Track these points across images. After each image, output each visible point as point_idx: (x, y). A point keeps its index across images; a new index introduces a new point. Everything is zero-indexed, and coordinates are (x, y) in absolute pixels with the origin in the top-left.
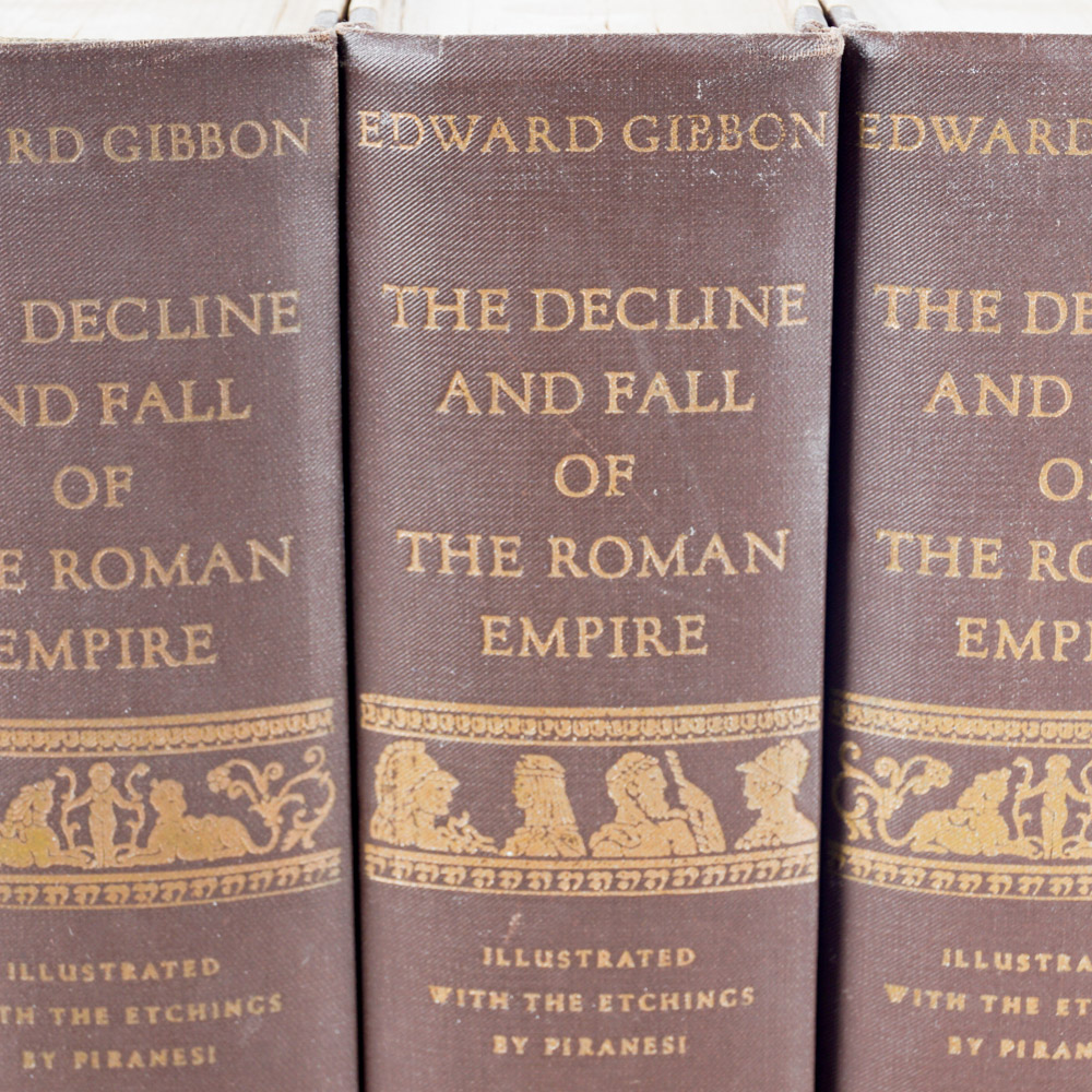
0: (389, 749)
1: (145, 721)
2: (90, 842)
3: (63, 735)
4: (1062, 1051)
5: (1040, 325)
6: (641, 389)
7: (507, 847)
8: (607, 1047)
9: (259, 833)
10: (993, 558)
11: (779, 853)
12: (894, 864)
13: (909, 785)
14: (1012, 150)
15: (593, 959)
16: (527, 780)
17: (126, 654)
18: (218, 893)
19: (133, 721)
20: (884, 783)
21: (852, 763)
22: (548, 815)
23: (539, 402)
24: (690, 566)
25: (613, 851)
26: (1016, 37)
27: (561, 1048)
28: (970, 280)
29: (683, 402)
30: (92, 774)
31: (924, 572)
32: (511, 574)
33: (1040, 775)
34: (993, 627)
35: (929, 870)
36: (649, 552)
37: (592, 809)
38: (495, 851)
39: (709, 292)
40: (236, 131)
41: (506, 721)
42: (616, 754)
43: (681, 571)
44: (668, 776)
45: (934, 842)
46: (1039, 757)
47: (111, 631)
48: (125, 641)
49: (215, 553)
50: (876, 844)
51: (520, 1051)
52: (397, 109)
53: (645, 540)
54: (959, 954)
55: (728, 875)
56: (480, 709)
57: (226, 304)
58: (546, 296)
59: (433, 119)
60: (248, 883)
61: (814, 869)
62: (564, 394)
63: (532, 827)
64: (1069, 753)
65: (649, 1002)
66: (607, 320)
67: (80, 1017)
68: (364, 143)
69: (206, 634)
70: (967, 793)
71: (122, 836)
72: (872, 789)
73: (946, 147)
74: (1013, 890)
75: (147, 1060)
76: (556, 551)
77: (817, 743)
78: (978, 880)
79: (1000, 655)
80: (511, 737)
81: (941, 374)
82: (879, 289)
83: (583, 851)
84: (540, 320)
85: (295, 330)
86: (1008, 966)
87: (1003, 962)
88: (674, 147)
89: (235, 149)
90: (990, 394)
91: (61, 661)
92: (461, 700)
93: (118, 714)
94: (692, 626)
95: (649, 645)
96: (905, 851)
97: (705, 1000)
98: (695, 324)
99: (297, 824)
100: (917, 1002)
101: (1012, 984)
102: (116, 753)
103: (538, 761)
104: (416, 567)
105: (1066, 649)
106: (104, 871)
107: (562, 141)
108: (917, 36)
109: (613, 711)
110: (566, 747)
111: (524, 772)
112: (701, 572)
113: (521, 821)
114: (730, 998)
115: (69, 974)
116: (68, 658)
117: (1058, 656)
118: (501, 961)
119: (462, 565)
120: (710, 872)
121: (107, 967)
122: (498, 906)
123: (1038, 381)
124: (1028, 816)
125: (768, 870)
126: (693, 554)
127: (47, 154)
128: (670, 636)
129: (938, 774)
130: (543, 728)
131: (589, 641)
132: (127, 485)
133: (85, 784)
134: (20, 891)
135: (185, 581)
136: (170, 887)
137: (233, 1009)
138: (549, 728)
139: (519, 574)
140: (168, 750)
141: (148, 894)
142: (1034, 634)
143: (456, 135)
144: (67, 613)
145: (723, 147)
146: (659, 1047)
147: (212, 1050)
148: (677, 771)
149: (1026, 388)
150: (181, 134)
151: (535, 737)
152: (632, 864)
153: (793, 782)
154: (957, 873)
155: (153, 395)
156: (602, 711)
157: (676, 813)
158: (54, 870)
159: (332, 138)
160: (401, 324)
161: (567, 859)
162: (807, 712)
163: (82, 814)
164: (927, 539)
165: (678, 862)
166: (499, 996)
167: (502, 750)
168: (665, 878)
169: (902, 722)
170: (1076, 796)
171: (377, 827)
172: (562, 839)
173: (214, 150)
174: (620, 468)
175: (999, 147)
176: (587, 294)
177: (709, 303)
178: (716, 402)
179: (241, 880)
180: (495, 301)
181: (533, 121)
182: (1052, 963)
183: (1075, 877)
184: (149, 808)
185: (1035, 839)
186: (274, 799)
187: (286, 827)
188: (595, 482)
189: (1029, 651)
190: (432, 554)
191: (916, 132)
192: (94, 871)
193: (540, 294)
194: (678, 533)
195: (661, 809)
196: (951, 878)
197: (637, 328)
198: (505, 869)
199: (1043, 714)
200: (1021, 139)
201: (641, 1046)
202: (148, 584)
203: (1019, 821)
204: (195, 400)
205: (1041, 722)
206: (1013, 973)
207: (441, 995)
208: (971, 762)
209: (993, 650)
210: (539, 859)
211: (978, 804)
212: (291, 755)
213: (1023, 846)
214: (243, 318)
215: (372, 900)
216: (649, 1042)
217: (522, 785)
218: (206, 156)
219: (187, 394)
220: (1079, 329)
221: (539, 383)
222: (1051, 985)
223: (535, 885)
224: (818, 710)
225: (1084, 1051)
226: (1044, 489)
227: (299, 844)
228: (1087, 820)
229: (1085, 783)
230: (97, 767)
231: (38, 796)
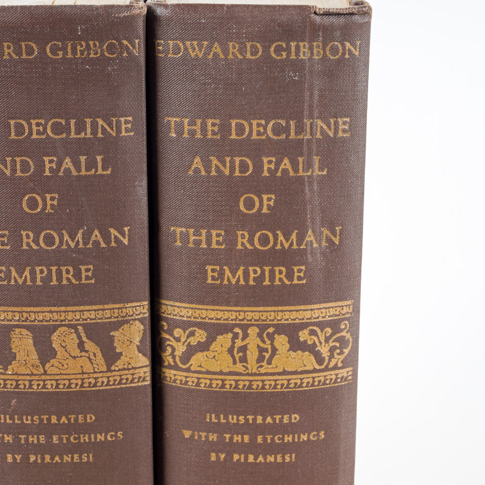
4: (261, 459)
5: (237, 135)
6: (60, 164)
7: (9, 370)
8: (57, 458)
10: (221, 239)
11: (131, 372)
12: (184, 376)
13: (188, 341)
14: (222, 56)
15: (49, 420)
16: (16, 340)
20: (178, 340)
21: (164, 331)
22: (26, 355)
23: (14, 171)
24: (85, 244)
25: (55, 371)
26: (222, 6)
27: (37, 459)
28: (206, 115)
29: (79, 170)
31: (191, 245)
32: (5, 247)
33: (246, 336)
34: (222, 270)
35: (199, 379)
36: (66, 237)
37: (46, 353)
38: (4, 372)
39: (88, 121)
41: (6, 313)
42: (55, 328)
43: (81, 246)
44: (79, 337)
45: (200, 366)
46: (245, 328)
50: (176, 367)
51: (18, 461)
53: (64, 232)
54: (213, 416)
55: (109, 381)
58: (15, 123)
61: (149, 378)
62: (25, 167)
63: (19, 361)
64: (257, 326)
65: (75, 439)
66: (43, 134)
70: (214, 344)
72: (174, 343)
73: (193, 55)
74: (235, 388)
76: (24, 237)
77: (148, 322)
78: (220, 382)
79: (226, 282)
80: (8, 320)
81: (194, 157)
82: (167, 119)
83: (42, 371)
84: (13, 134)
86: (235, 421)
87: (232, 419)
88: (70, 56)
90: (216, 165)
94: (87, 270)
95: (68, 279)
96: (188, 370)
97: (100, 437)
98: (83, 135)
100: (196, 437)
101: (237, 429)
103: (21, 331)
105: (255, 279)
107: (19, 53)
108: (178, 5)
109: (53, 309)
110: (33, 325)
111: (15, 336)
112: (90, 246)
113: (15, 359)
114: (112, 436)
117: (251, 283)
118: (8, 421)
120: (100, 380)
122: (6, 396)
123: (237, 160)
124: (241, 354)
125: (127, 379)
126: (87, 237)
128: (78, 275)
129: (201, 336)
130: (22, 317)
131: (41, 277)
138: (25, 316)
139: (8, 248)
142: (240, 273)
145: (92, 56)
146: (81, 459)
148: (83, 335)
149: (232, 163)
151: (18, 321)
152: (65, 377)
153: (137, 340)
154: (211, 380)
156: (48, 309)
157: (83, 354)
161: (35, 375)
162: (143, 308)
164: (192, 231)
165: (86, 376)
166: (8, 436)
167: (5, 326)
168: (80, 383)
169: (184, 312)
170: (262, 345)
172: (33, 366)
174: (51, 200)
175: (216, 55)
176: (34, 122)
177: (88, 126)
178: (93, 170)
181: (6, 44)
182: (255, 420)
183: (263, 381)
185: (244, 364)
188: (40, 206)
189: (238, 280)
191: (180, 49)
193: (12, 122)
194: (79, 229)
195: (77, 352)
196: (208, 382)
197: (56, 137)
198: (8, 379)
199: (245, 309)
200: (226, 51)
201: (72, 458)
203: (237, 356)
205: (245, 312)
206: (237, 424)
208: (215, 330)
209: (223, 280)
210: (23, 375)
211: (219, 349)
213: (239, 367)
216: (76, 456)
217: (14, 342)
220: (254, 136)
221: (14, 162)
222: (254, 429)
223: (22, 386)
224: (147, 307)
225: (270, 459)
226: (242, 208)
228: (267, 355)
229: (266, 339)
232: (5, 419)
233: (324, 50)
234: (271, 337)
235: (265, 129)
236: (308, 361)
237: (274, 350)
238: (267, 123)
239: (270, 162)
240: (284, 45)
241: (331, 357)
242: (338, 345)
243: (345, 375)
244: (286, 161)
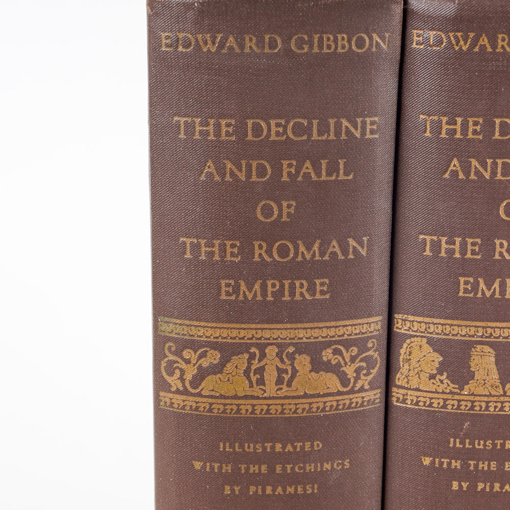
0: (408, 341)
1: (294, 326)
2: (264, 384)
3: (254, 332)
7: (465, 389)
8: (507, 487)
9: (344, 381)
15: (503, 445)
16: (477, 357)
17: (287, 293)
18: (323, 410)
19: (289, 326)
22: (486, 375)
23: (494, 173)
27: (485, 487)
30: (267, 351)
32: (475, 257)
37: (507, 372)
38: (459, 392)
40: (355, 39)
41: (468, 328)
47: (280, 282)
48: (287, 286)
49: (332, 244)
51: (465, 489)
52: (432, 29)
56: (455, 322)
57: (345, 123)
58: (501, 122)
59: (451, 34)
60: (338, 405)
62: (506, 170)
63: (478, 380)
67: (254, 469)
68: (414, 45)
69: (326, 283)
71: (279, 381)
75: (285, 491)
76: (498, 246)
80: (470, 336)
83: (502, 393)
84: (497, 134)
85: (377, 136)
89: (354, 47)
91: (255, 295)
92: (446, 318)
93: (282, 322)
99: (363, 377)
102: (279, 341)
103: (483, 348)
104: (428, 252)
106: (270, 398)
110: (496, 342)
111: (475, 353)
113: (473, 378)
115: (249, 448)
116: (259, 294)
118: (458, 445)
119: (451, 252)
121: (268, 445)
122: (458, 418)
127: (264, 47)
130: (486, 332)
132: (292, 211)
133: (263, 356)
134: (228, 407)
135: (317, 258)
136: (301, 406)
137: (327, 466)
138: (489, 332)
139: (479, 257)
140: (305, 340)
141: (290, 410)
143: (462, 43)
144: (260, 272)
147: (316, 486)
150: (328, 39)
151: (482, 337)
155: (308, 166)
158: (246, 397)
159: (398, 43)
160: (428, 134)
161: (494, 396)
163: (261, 371)
166: (456, 462)
167: (465, 342)
171: (399, 379)
172: (492, 386)
173: (343, 47)
179: (335, 404)
180: (476, 123)
181: (500, 36)
184: (294, 368)
186: (353, 365)
187: (357, 379)
190: (436, 246)
192: (265, 398)
193: (498, 121)
198: (463, 400)
202: (300, 259)
204: (327, 170)
207: (427, 461)
210: (480, 396)
212: (361, 343)
214: (353, 130)
215: (393, 415)
217: (474, 359)
218: (340, 50)
219: (324, 167)
221: (495, 164)
223: (477, 408)
227: (362, 387)
230: (270, 347)
231: (241, 361)
232: (455, 443)
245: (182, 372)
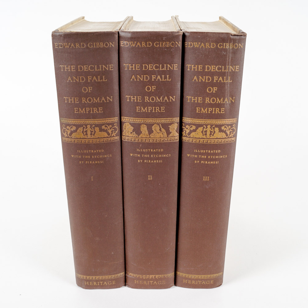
0: (125, 124)
1: (94, 120)
2: (87, 135)
3: (84, 121)
4: (209, 162)
5: (207, 70)
6: (156, 77)
7: (140, 136)
8: (152, 161)
9: (108, 134)
10: (201, 100)
11: (174, 137)
12: (188, 139)
13: (190, 129)
14: (204, 47)
15: (150, 150)
17: (91, 111)
18: (103, 141)
19: (93, 120)
20: (187, 129)
21: (183, 126)
22: (145, 132)
23: (143, 79)
24: (163, 100)
25: (153, 137)
26: (205, 32)
27: (146, 161)
28: (198, 64)
29: (162, 79)
30: (87, 126)
31: (192, 102)
33: (207, 128)
34: (201, 109)
35: (193, 140)
36: (157, 99)
37: (150, 131)
38: (138, 137)
39: (165, 65)
40: (105, 44)
41: (139, 120)
42: (153, 124)
43: (162, 101)
44: (160, 127)
45: (193, 136)
46: (207, 125)
48: (91, 109)
49: (103, 98)
50: (186, 136)
51: (141, 162)
52: (125, 41)
53: (157, 97)
54: (196, 150)
55: (167, 140)
56: (136, 118)
57: (104, 66)
59: (130, 42)
60: (107, 140)
61: (178, 139)
62: (147, 78)
63: (143, 133)
64: (210, 125)
65: (157, 156)
66: (152, 69)
67: (86, 157)
68: (121, 45)
69: (102, 109)
70: (197, 130)
71: (91, 134)
72: (186, 130)
73: (196, 47)
74: (203, 142)
75: (95, 163)
76: (146, 98)
77: (179, 123)
78: (199, 141)
79: (202, 112)
80: (140, 122)
81: (195, 76)
82: (187, 65)
83: (149, 137)
84: (144, 68)
85: (113, 70)
86: (202, 152)
87: (202, 151)
88: (161, 46)
89: (105, 46)
90: (201, 79)
92: (134, 117)
93: (91, 119)
94: (163, 108)
95: (157, 111)
96: (190, 137)
97: (164, 156)
99: (113, 133)
100: (191, 156)
101: (203, 154)
102: (90, 124)
103: (144, 125)
104: (128, 100)
105: (210, 112)
106: (89, 139)
107: (146, 45)
108: (192, 32)
109: (153, 119)
110: (147, 123)
111: (142, 127)
112: (164, 101)
113: (141, 133)
114: (168, 155)
115: (85, 152)
116: (84, 111)
117: (209, 113)
118: (139, 151)
119: (134, 100)
120: (165, 139)
121: (90, 151)
122: (138, 144)
123: (207, 77)
124: (205, 133)
125: (173, 139)
126: (163, 99)
127: (81, 46)
128: (160, 109)
129: (194, 127)
131: (150, 110)
132: (91, 89)
133: (87, 127)
134: (79, 141)
135: (99, 102)
136: (97, 141)
137: (106, 156)
138: (145, 121)
139: (141, 101)
140: (97, 123)
141: (95, 142)
142: (206, 110)
143: (133, 44)
144: (84, 106)
145: (167, 46)
146: (159, 162)
147: (103, 161)
148: (161, 127)
149: (205, 78)
150: (98, 44)
151: (143, 122)
152: (155, 138)
153: (176, 128)
154: (196, 140)
155: (95, 78)
156: (152, 119)
157: (161, 132)
158: (83, 138)
159: (117, 45)
160: (126, 69)
162: (177, 119)
163: (86, 131)
164: (193, 97)
165: (161, 138)
166: (139, 155)
167: (139, 124)
168: (159, 140)
169: (189, 121)
170: (211, 130)
171: (124, 134)
172: (147, 135)
173: (102, 46)
174: (154, 88)
175: (202, 46)
176: (150, 65)
177: (165, 66)
178: (166, 79)
179: (106, 140)
180: (138, 66)
181: (143, 42)
182: (208, 151)
183: (211, 141)
184: (95, 131)
186: (110, 130)
187: (112, 133)
188: (151, 90)
189: (205, 112)
190: (130, 99)
191: (192, 45)
192: (88, 139)
193: (144, 65)
194: (161, 96)
195: (159, 131)
196: (195, 141)
197: (156, 70)
198: (139, 139)
199: (207, 120)
200: (205, 45)
201: (156, 161)
204: (100, 78)
205: (207, 121)
206: (203, 153)
207: (131, 155)
208: (198, 126)
209: (201, 112)
211: (199, 131)
212: (113, 124)
213: (204, 137)
214: (106, 68)
215: (123, 143)
216: (157, 161)
218: (101, 47)
219: (99, 78)
220: (212, 70)
221: (144, 77)
222: (208, 154)
223: (143, 141)
224: (179, 119)
225: (212, 163)
226: (208, 91)
227: (114, 136)
228: (212, 133)
229: (212, 129)
230: (88, 125)
231: (81, 129)
232: (138, 150)
233: (233, 46)
234: (214, 128)
235: (215, 68)
236: (224, 135)
237: (215, 132)
238: (216, 67)
239: (216, 78)
240: (222, 44)
241: (230, 134)
242: (232, 131)
243: (233, 139)
244: (221, 78)
245: (67, 132)
